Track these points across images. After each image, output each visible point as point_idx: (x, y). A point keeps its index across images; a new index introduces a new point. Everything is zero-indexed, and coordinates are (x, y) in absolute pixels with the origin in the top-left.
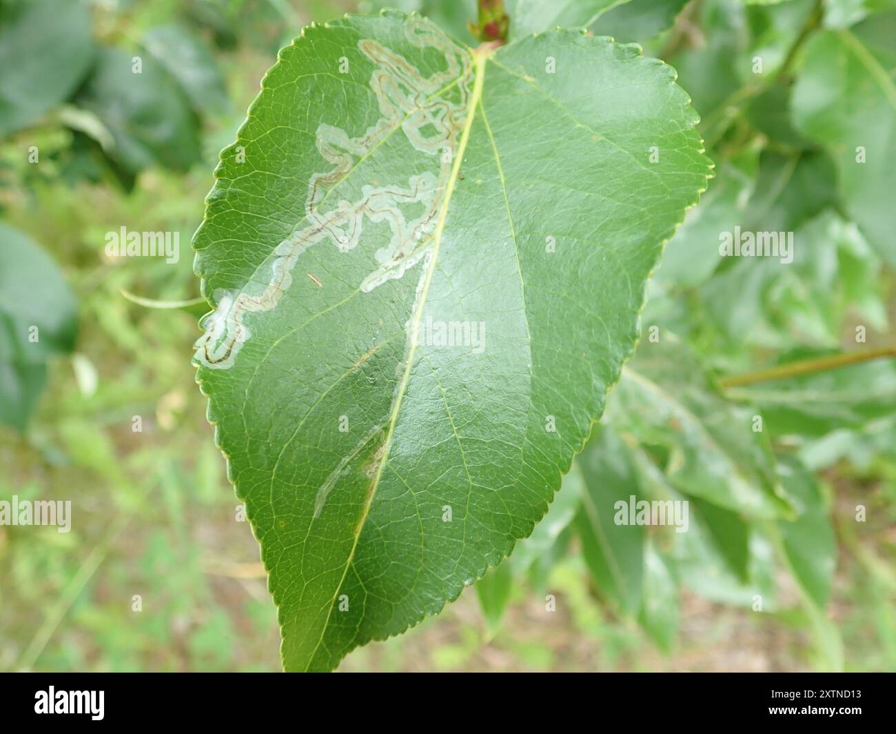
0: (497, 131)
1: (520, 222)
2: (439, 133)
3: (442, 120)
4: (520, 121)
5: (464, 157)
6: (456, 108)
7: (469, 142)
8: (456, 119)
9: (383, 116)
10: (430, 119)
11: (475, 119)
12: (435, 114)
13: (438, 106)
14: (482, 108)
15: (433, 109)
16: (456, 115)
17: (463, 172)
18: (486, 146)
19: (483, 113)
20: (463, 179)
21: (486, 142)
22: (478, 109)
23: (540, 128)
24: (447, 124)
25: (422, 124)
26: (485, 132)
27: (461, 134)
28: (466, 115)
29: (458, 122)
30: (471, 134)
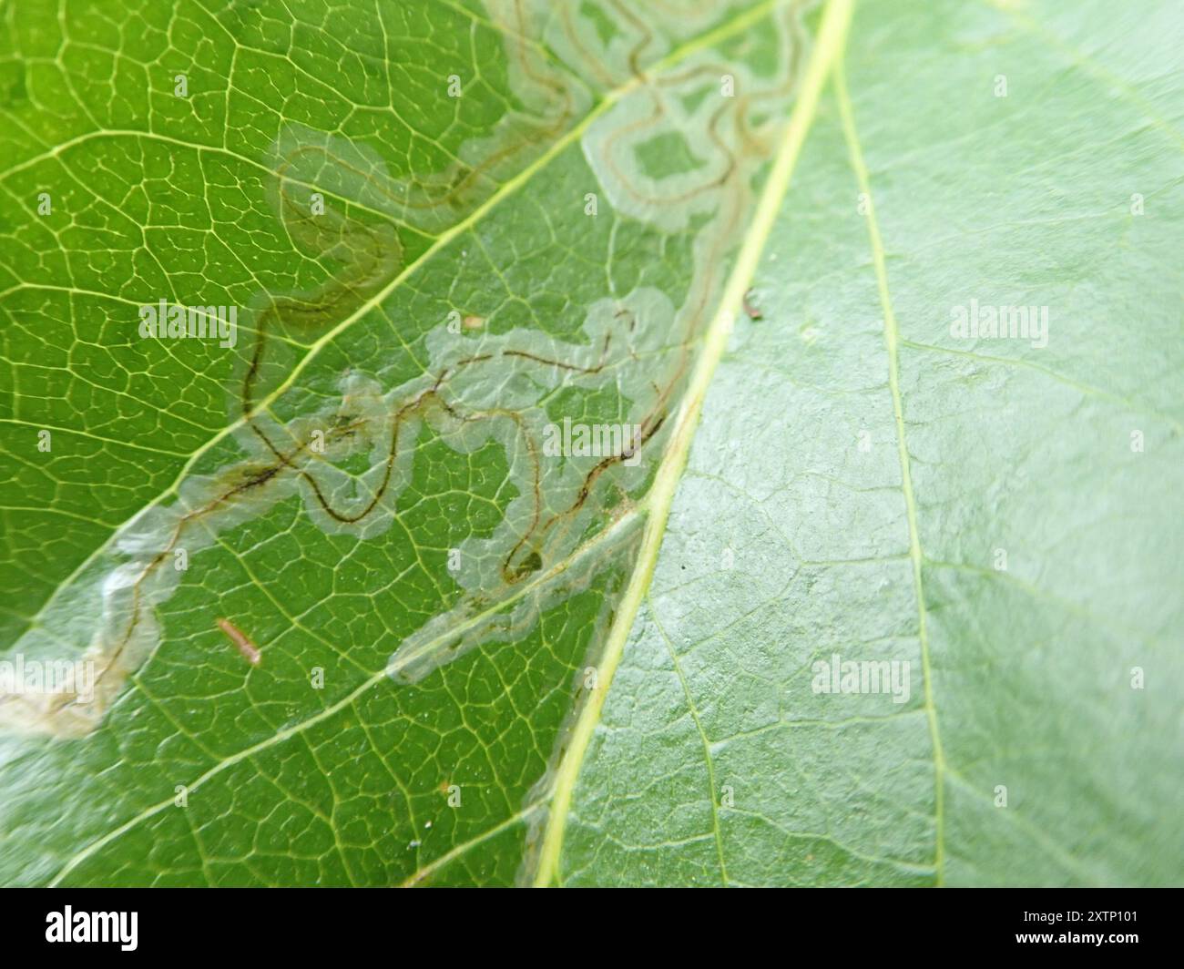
0: (885, 166)
1: (948, 506)
2: (698, 164)
3: (713, 124)
4: (968, 138)
5: (770, 246)
6: (761, 85)
7: (790, 194)
8: (759, 121)
9: (517, 105)
10: (676, 120)
11: (819, 122)
12: (691, 103)
13: (704, 80)
14: (841, 88)
15: (689, 88)
16: (760, 107)
17: (763, 294)
18: (845, 213)
19: (845, 105)
20: (757, 319)
21: (846, 200)
22: (828, 90)
23: (1043, 165)
24: (728, 135)
25: (646, 135)
26: (845, 167)
27: (767, 168)
28: (788, 110)
29: (763, 132)
30: (800, 171)
